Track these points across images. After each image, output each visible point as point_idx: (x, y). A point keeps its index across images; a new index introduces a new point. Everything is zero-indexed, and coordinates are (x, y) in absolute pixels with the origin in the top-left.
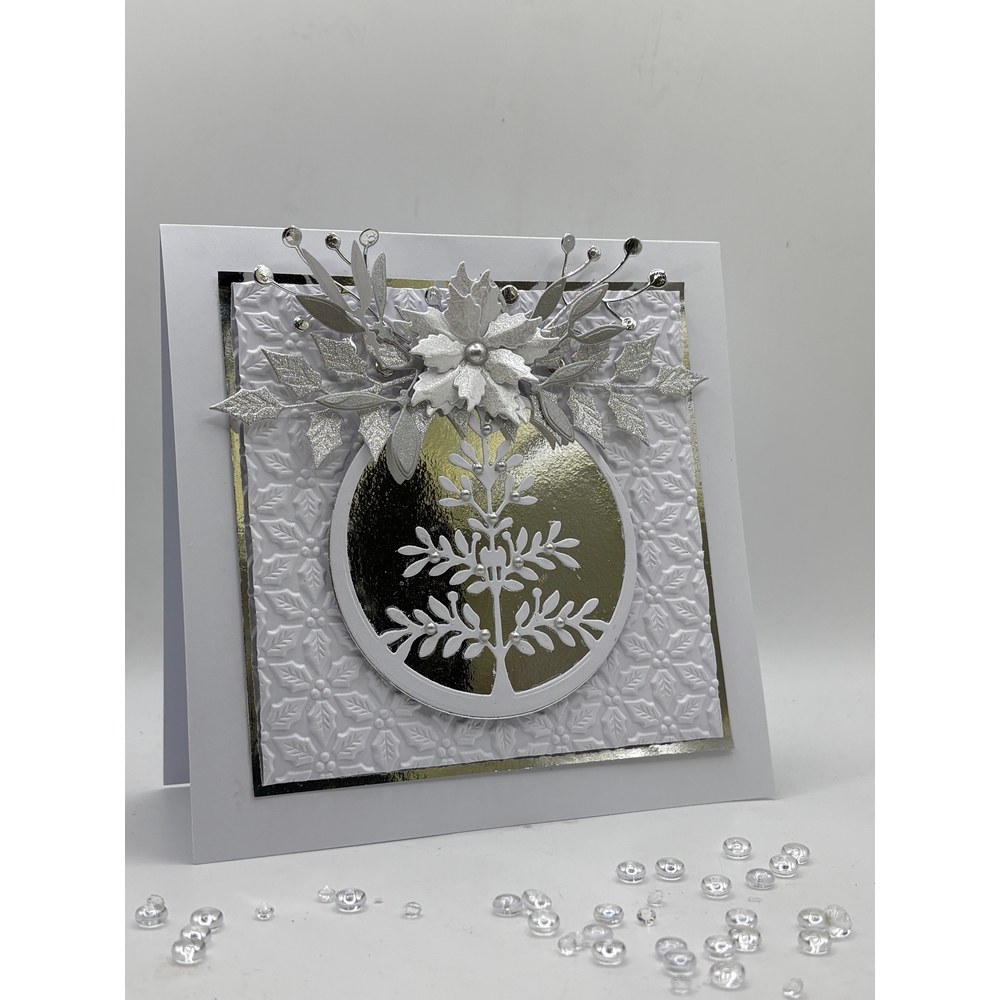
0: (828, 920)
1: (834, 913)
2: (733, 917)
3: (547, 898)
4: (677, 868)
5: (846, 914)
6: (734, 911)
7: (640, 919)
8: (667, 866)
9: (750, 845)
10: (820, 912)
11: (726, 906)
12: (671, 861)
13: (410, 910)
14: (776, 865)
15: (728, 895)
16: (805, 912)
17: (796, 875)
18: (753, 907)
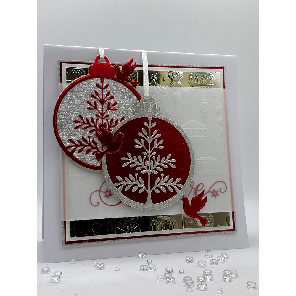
0: (231, 272)
1: (233, 271)
2: (205, 272)
3: (155, 266)
4: (191, 259)
5: (236, 271)
6: (206, 270)
7: (180, 272)
8: (188, 258)
9: (212, 253)
10: (229, 270)
11: (204, 269)
12: (190, 257)
13: (117, 269)
14: (219, 259)
15: (205, 266)
16: (225, 270)
17: (224, 261)
18: (212, 269)
